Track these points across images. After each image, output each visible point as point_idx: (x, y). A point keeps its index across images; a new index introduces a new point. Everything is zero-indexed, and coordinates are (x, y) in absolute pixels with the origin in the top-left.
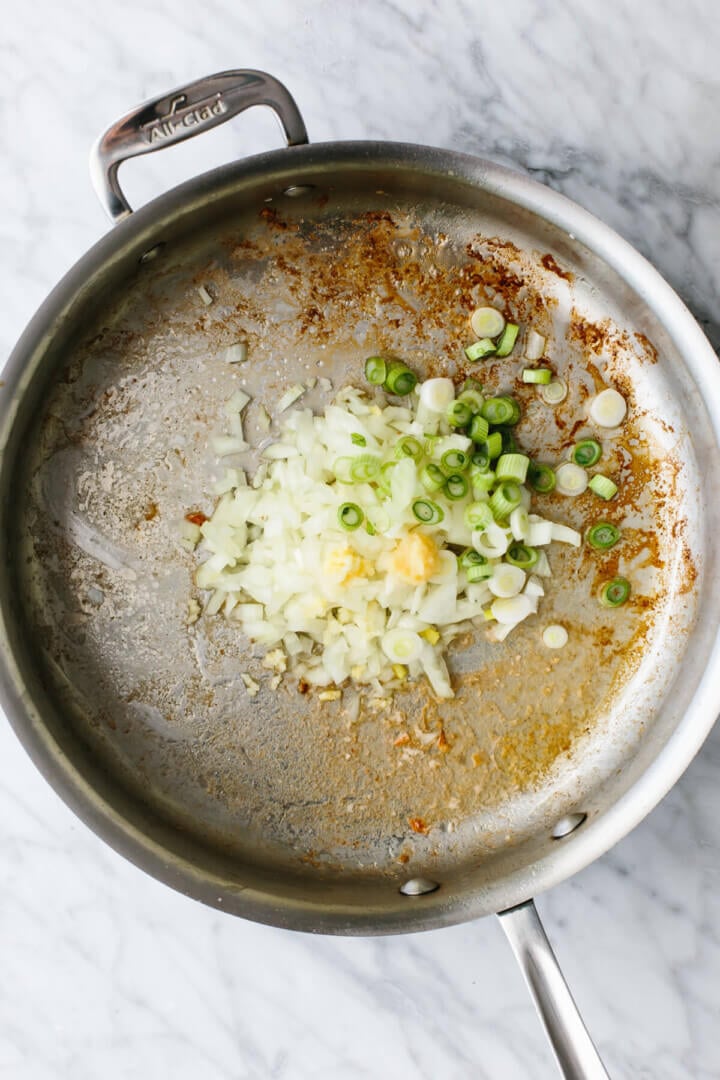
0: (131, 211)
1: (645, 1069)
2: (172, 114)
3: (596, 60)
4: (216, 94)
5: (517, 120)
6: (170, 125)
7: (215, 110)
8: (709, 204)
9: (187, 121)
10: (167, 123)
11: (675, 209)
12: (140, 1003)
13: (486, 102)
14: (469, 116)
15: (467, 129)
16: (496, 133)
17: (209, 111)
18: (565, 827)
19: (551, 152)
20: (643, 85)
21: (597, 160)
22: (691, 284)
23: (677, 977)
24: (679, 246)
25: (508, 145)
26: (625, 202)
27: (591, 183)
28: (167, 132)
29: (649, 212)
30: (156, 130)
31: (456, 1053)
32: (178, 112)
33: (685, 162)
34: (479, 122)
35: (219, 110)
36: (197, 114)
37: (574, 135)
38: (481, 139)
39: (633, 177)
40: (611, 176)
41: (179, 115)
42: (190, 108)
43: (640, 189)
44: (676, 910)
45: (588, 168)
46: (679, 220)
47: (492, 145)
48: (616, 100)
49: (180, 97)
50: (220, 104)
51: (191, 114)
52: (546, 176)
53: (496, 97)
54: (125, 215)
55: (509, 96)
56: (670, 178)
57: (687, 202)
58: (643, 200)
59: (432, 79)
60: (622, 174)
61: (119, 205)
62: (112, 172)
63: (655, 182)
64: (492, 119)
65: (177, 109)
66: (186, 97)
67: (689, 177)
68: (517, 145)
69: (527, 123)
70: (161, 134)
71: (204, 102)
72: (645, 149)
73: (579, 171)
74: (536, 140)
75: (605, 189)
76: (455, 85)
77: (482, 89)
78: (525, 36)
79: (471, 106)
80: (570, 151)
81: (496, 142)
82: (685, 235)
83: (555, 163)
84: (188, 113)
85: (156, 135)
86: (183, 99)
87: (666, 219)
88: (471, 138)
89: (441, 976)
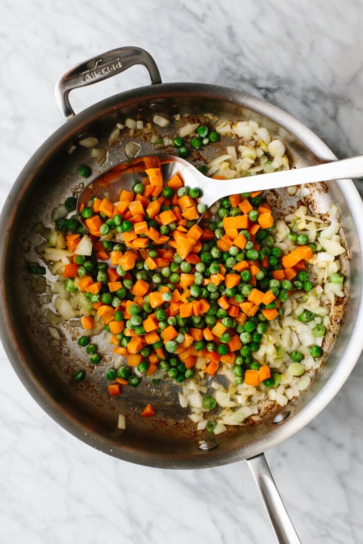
0: (75, 115)
1: (327, 524)
2: (96, 68)
3: (289, 34)
4: (117, 58)
5: (251, 64)
6: (95, 73)
7: (117, 66)
8: (346, 103)
9: (103, 71)
10: (93, 72)
11: (329, 105)
12: (80, 501)
13: (236, 56)
14: (228, 63)
15: (227, 69)
16: (241, 71)
17: (114, 67)
18: (279, 418)
19: (268, 79)
20: (312, 45)
21: (291, 82)
22: (338, 142)
23: (341, 479)
24: (331, 124)
25: (247, 77)
26: (305, 102)
27: (288, 94)
28: (93, 76)
29: (317, 108)
30: (88, 75)
31: (235, 519)
32: (98, 67)
33: (333, 83)
34: (233, 66)
35: (118, 66)
36: (108, 68)
37: (279, 71)
38: (234, 74)
39: (308, 90)
40: (298, 90)
41: (99, 68)
42: (104, 65)
43: (312, 96)
44: (340, 446)
45: (286, 87)
46: (331, 111)
47: (239, 77)
48: (299, 54)
49: (99, 59)
50: (119, 64)
51: (105, 68)
52: (266, 91)
53: (241, 53)
54: (71, 116)
55: (246, 52)
56: (326, 90)
57: (335, 102)
58: (314, 102)
59: (209, 45)
60: (303, 89)
61: (69, 111)
62: (66, 96)
63: (319, 93)
64: (239, 64)
65: (98, 65)
66: (102, 59)
67: (336, 90)
68: (252, 76)
69: (255, 66)
70: (90, 77)
71: (112, 62)
72: (314, 77)
73: (282, 88)
74: (260, 73)
75: (295, 97)
76: (220, 48)
77: (234, 50)
78: (254, 23)
79: (228, 58)
80: (277, 79)
81: (241, 75)
82: (334, 118)
83: (270, 85)
84: (103, 67)
85: (87, 77)
86: (101, 60)
87: (325, 110)
88: (229, 74)
89: (227, 482)
